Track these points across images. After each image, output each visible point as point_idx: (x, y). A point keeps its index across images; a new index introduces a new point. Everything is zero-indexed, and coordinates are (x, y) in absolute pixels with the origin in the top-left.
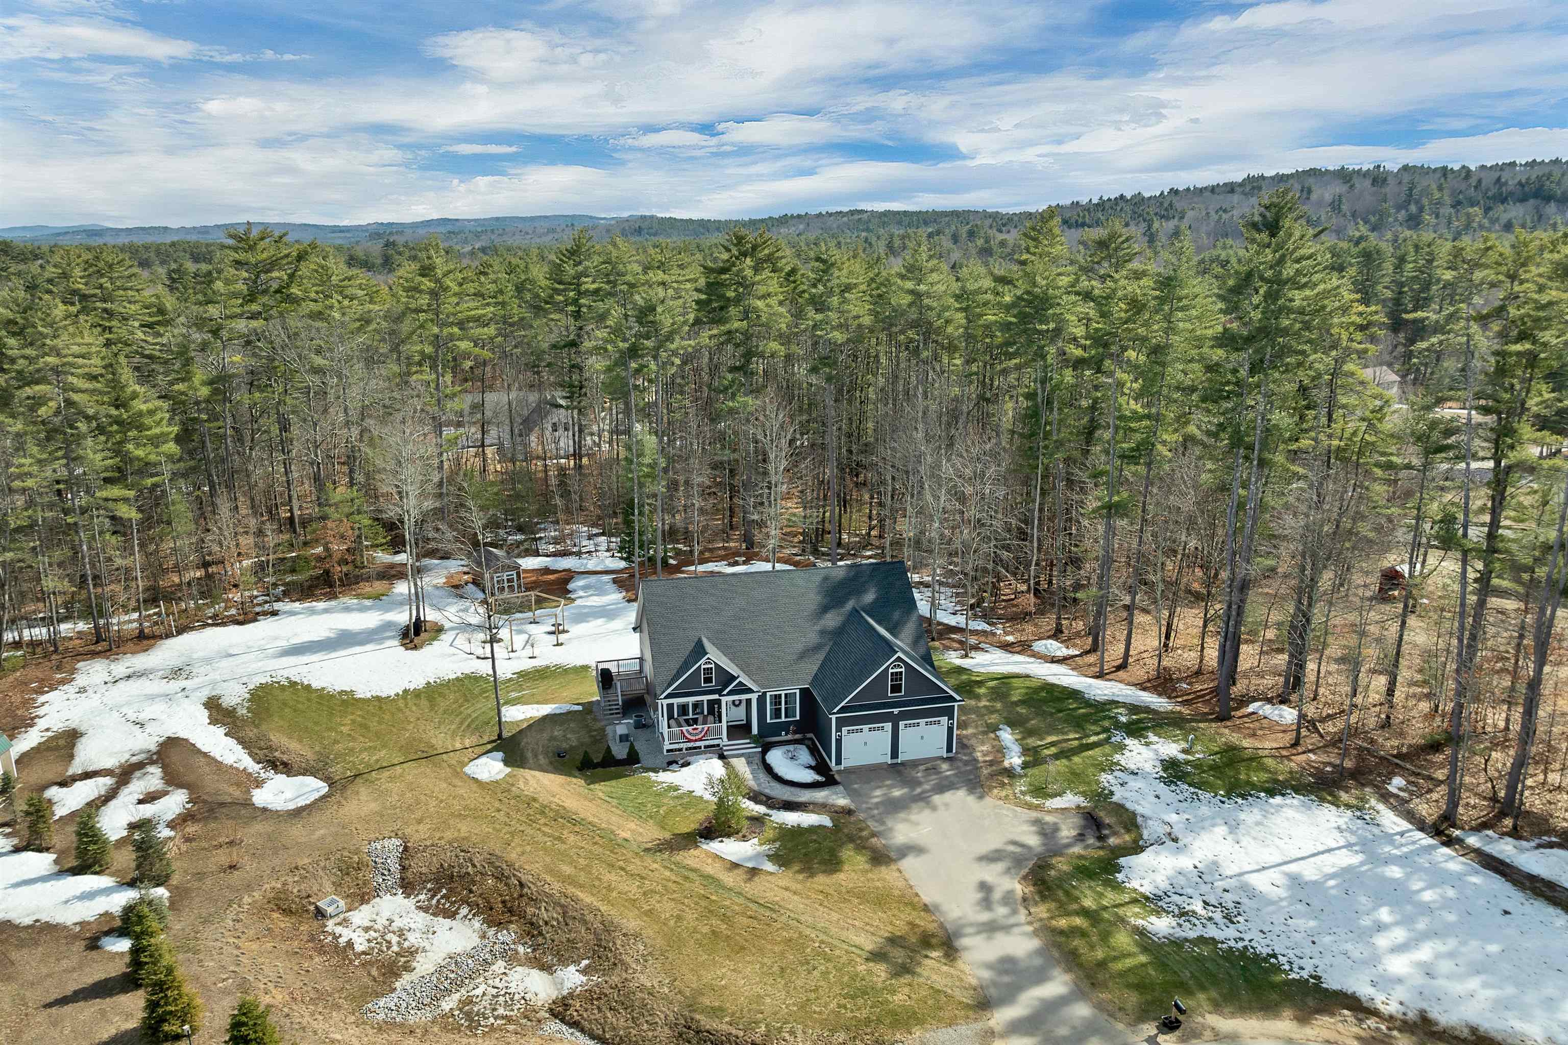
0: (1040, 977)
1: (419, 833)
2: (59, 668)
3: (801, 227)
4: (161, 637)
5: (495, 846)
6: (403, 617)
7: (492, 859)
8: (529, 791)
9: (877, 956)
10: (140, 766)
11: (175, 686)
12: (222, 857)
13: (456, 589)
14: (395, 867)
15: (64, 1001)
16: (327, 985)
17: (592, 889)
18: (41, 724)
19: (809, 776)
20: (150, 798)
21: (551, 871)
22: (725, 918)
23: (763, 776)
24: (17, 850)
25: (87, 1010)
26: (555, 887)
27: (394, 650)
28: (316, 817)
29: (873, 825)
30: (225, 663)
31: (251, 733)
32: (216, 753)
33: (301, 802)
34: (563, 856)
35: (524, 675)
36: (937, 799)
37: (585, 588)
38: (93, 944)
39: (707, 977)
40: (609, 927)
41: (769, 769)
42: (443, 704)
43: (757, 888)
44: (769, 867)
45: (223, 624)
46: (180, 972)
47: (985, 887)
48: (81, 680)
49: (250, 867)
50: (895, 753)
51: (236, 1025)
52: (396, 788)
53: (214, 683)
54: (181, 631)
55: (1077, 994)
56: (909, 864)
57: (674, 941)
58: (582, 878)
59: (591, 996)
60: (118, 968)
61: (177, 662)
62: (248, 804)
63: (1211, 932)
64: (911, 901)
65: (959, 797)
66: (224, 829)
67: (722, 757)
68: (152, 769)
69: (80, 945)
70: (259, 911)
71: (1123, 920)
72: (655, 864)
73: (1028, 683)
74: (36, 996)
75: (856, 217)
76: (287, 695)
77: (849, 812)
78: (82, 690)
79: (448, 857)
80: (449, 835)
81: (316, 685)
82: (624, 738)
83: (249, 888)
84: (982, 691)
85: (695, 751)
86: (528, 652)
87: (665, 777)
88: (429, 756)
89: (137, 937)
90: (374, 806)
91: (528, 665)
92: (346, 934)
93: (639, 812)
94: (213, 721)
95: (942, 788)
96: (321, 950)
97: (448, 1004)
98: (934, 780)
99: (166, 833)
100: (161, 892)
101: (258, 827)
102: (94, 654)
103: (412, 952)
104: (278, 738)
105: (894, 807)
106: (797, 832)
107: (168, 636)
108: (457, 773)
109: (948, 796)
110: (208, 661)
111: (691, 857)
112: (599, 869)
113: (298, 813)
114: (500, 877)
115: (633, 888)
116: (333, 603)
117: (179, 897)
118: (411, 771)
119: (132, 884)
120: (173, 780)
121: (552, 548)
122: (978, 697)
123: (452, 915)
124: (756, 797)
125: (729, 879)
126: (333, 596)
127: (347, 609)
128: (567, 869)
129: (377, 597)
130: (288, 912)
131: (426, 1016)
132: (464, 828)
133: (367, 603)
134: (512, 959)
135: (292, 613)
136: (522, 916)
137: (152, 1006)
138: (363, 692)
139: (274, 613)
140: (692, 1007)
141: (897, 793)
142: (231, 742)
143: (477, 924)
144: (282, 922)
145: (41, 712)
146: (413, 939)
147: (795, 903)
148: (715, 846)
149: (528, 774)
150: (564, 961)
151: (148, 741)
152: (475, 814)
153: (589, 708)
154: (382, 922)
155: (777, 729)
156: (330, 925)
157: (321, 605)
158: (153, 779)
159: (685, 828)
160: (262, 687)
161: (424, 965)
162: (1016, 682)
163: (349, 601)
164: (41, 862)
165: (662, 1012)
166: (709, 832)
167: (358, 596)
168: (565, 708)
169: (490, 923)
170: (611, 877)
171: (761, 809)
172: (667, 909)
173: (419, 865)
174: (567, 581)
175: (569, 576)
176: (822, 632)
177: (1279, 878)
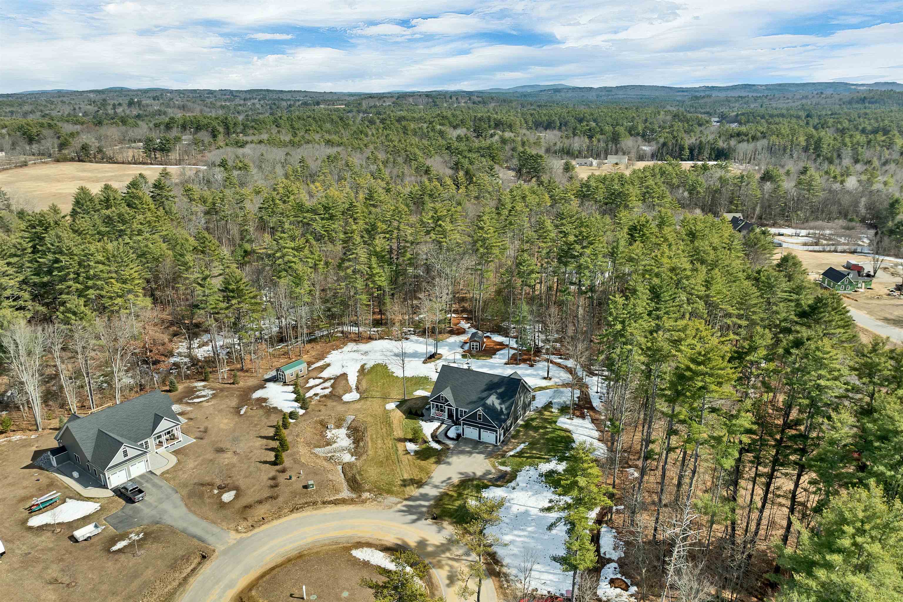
0: (428, 500)
1: (361, 417)
4: (374, 340)
5: (369, 425)
7: (366, 428)
8: (392, 415)
9: (404, 480)
10: (331, 379)
11: (362, 357)
12: (322, 408)
14: (350, 423)
15: (271, 426)
16: (314, 442)
17: (373, 443)
18: (326, 359)
19: (453, 436)
20: (323, 389)
21: (372, 436)
22: (388, 460)
23: (444, 432)
24: (292, 392)
25: (272, 430)
26: (369, 439)
27: (419, 362)
28: (349, 405)
29: (449, 454)
30: (379, 354)
31: (362, 378)
32: (350, 381)
33: (351, 400)
34: (378, 433)
36: (474, 455)
37: (502, 354)
39: (369, 468)
40: (367, 452)
41: (448, 431)
43: (405, 458)
44: (413, 454)
45: (392, 339)
47: (449, 479)
48: (345, 348)
49: (323, 412)
50: (480, 438)
52: (369, 404)
53: (370, 360)
55: (429, 506)
56: (441, 467)
57: (372, 459)
58: (375, 440)
59: (350, 464)
61: (369, 350)
62: (342, 397)
64: (428, 473)
65: (481, 457)
66: (330, 402)
67: (442, 423)
68: (333, 381)
69: (282, 417)
70: (316, 422)
71: (466, 498)
72: (391, 444)
74: (268, 423)
76: (380, 369)
77: (449, 449)
78: (342, 352)
79: (361, 425)
80: (365, 420)
81: (389, 368)
82: (427, 409)
83: (318, 416)
85: (437, 419)
87: (422, 423)
88: (385, 398)
90: (361, 407)
92: (328, 434)
93: (406, 430)
94: (358, 371)
95: (480, 453)
96: (321, 435)
97: (330, 455)
98: (483, 450)
99: (318, 398)
100: (304, 411)
101: (337, 404)
103: (335, 443)
104: (364, 381)
105: (461, 452)
106: (430, 448)
107: (376, 339)
108: (385, 405)
110: (375, 352)
111: (400, 444)
113: (348, 403)
114: (364, 433)
115: (380, 446)
117: (306, 413)
118: (377, 401)
120: (334, 385)
122: (536, 432)
123: (349, 438)
124: (434, 437)
125: (400, 452)
130: (321, 425)
131: (323, 455)
132: (369, 419)
134: (349, 451)
136: (359, 443)
139: (408, 339)
141: (468, 449)
142: (356, 379)
143: (351, 441)
144: (318, 426)
146: (338, 440)
147: (406, 462)
148: (408, 444)
149: (397, 411)
150: (355, 456)
151: (339, 373)
152: (375, 416)
154: (337, 434)
156: (328, 431)
158: (329, 383)
159: (408, 437)
160: (378, 364)
161: (334, 446)
164: (293, 397)
165: (354, 471)
166: (410, 441)
169: (353, 442)
171: (431, 440)
172: (381, 452)
173: (356, 425)
175: (506, 347)
177: (522, 509)
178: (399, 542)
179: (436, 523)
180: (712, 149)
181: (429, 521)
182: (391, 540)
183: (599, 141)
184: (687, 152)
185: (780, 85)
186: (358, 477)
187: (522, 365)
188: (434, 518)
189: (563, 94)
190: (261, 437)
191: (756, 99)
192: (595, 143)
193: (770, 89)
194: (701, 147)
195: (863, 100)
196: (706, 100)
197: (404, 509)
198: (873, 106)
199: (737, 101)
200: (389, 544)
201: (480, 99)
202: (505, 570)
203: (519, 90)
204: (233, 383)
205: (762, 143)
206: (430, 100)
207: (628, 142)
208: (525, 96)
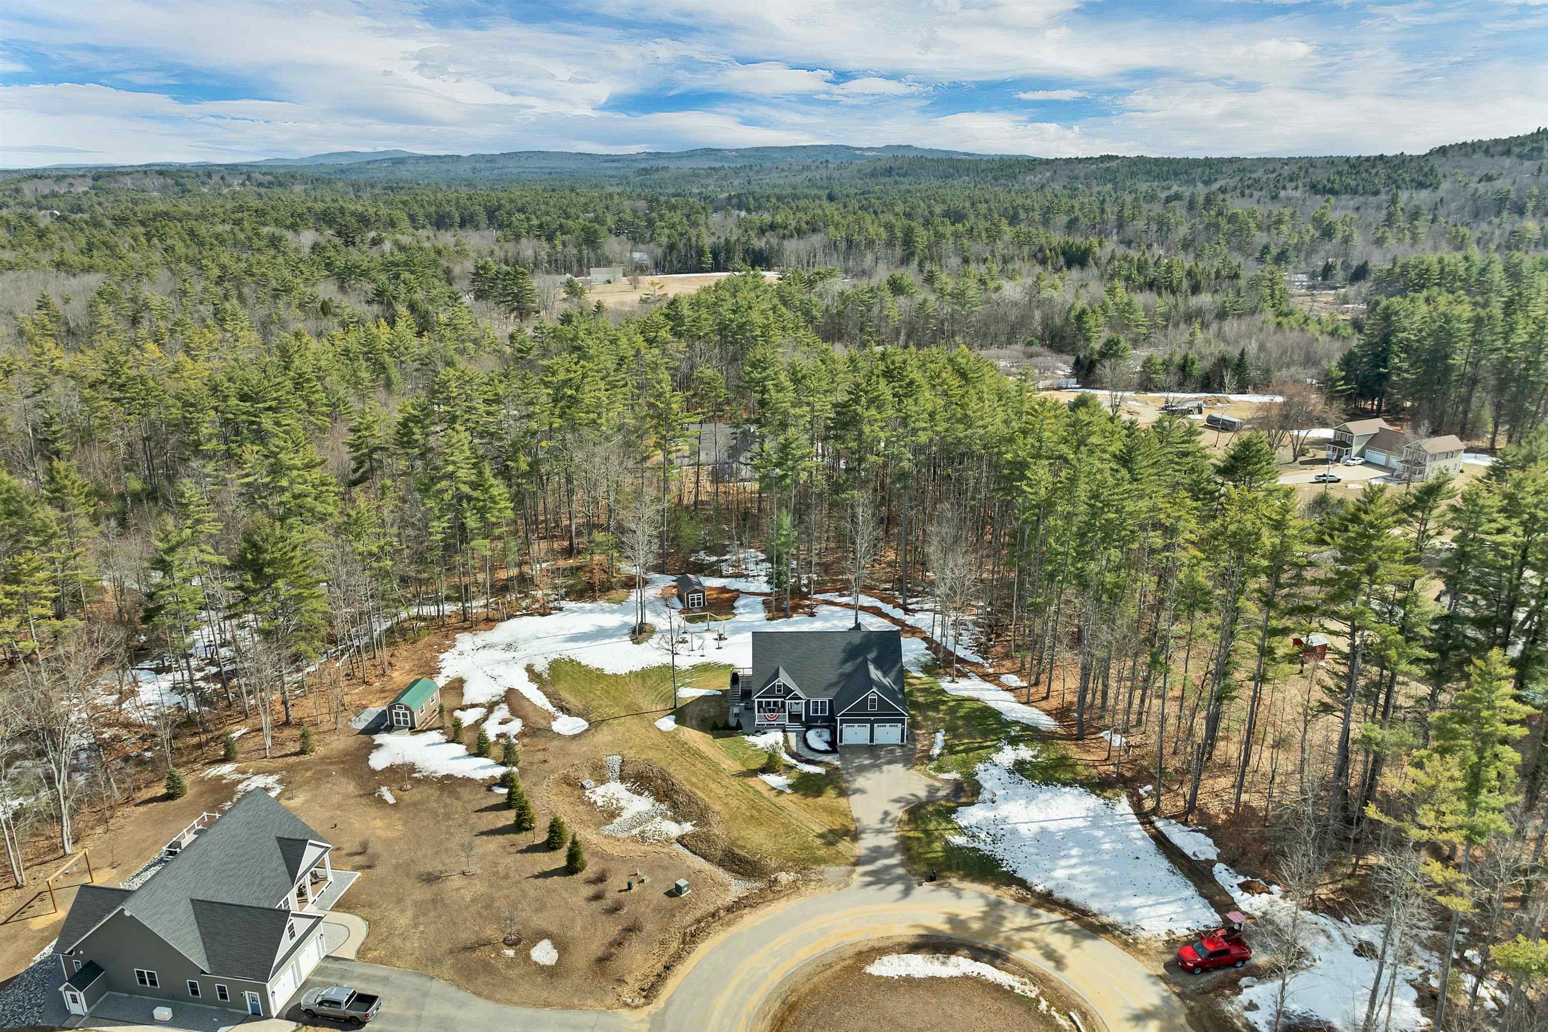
0: (890, 855)
1: (630, 754)
2: (447, 637)
3: (1048, 174)
4: (498, 621)
5: (663, 764)
6: (632, 620)
7: (661, 771)
8: (684, 739)
9: (821, 836)
10: (497, 703)
11: (509, 655)
12: (540, 756)
13: (665, 600)
14: (617, 769)
15: (482, 810)
16: (585, 818)
17: (703, 790)
18: (445, 672)
19: (824, 747)
20: (504, 722)
21: (687, 780)
22: (759, 811)
23: (801, 744)
24: (448, 742)
25: (491, 815)
26: (687, 787)
27: (625, 644)
28: (583, 741)
29: (846, 776)
30: (536, 643)
31: (550, 689)
32: (533, 700)
33: (576, 732)
34: (694, 773)
35: (695, 667)
36: (885, 767)
37: (745, 606)
38: (489, 789)
39: (743, 833)
40: (707, 808)
41: (805, 740)
42: (649, 683)
43: (782, 800)
44: (789, 791)
45: (531, 615)
46: (531, 803)
47: (886, 814)
48: (459, 646)
49: (553, 762)
50: (872, 740)
51: (552, 826)
52: (621, 729)
53: (530, 656)
54: (510, 617)
55: (902, 864)
56: (855, 799)
57: (733, 817)
58: (700, 785)
59: (693, 836)
60: (503, 800)
61: (509, 640)
62: (550, 730)
63: (982, 846)
64: (845, 814)
65: (898, 768)
66: (541, 743)
67: (784, 731)
68: (503, 705)
69: (484, 789)
70: (557, 783)
71: (942, 836)
72: (735, 784)
73: (975, 706)
74: (470, 807)
75: (1106, 165)
76: (568, 668)
77: (837, 769)
78: (461, 653)
79: (642, 768)
80: (644, 757)
81: (583, 663)
82: (737, 715)
83: (552, 772)
84: (943, 708)
85: (771, 727)
86: (700, 652)
87: (752, 739)
88: (638, 713)
89: (511, 788)
90: (610, 738)
91: (698, 661)
92: (594, 797)
93: (735, 757)
94: (531, 680)
95: (890, 762)
96: (583, 803)
97: (635, 832)
98: (889, 757)
99: (514, 741)
100: (515, 769)
101: (556, 743)
102: (464, 629)
103: (622, 809)
104: (565, 694)
105: (862, 769)
106: (808, 775)
107: (502, 620)
108: (651, 724)
109: (893, 767)
110: (526, 640)
111: (752, 781)
112: (709, 782)
113: (575, 737)
114: (664, 780)
115: (721, 792)
116: (595, 605)
117: (523, 771)
118: (630, 722)
119: (504, 764)
120: (515, 712)
121: (731, 571)
122: (938, 711)
123: (641, 794)
124: (793, 755)
125: (766, 794)
126: (594, 599)
127: (603, 611)
128: (694, 780)
129: (620, 602)
130: (569, 785)
131: (625, 835)
132: (651, 754)
133: (615, 607)
134: (664, 816)
135: (572, 611)
136: (671, 798)
137: (519, 816)
138: (607, 671)
139: (561, 609)
140: (733, 843)
141: (867, 762)
142: (541, 694)
143: (651, 799)
144: (567, 789)
145: (442, 665)
146: (623, 803)
147: (792, 807)
148: (766, 777)
149: (686, 729)
150: (686, 821)
151: (499, 690)
152: (656, 747)
153: (725, 693)
154: (609, 794)
155: (816, 719)
156: (587, 793)
157: (588, 606)
158: (503, 712)
159: (753, 767)
160: (555, 661)
161: (626, 815)
162: (968, 704)
163: (602, 603)
164: (460, 750)
165: (721, 845)
166: (764, 770)
167: (609, 600)
168: (713, 692)
169: (657, 800)
170: (713, 786)
171: (794, 762)
172: (734, 803)
173: (629, 770)
174: (735, 599)
175: (738, 593)
176: (841, 675)
177: (1035, 828)
178: (922, 932)
179: (941, 885)
180: (746, 251)
181: (927, 886)
182: (906, 932)
183: (564, 244)
184: (708, 258)
185: (757, 149)
186: (737, 851)
187: (796, 618)
188: (931, 879)
189: (411, 167)
190: (482, 833)
191: (737, 171)
192: (560, 248)
193: (743, 156)
194: (728, 248)
195: (889, 172)
196: (661, 174)
197: (868, 879)
198: (906, 180)
199: (709, 175)
200: (911, 940)
201: (269, 178)
202: (1105, 919)
203: (326, 161)
204: (302, 752)
205: (816, 240)
206: (170, 181)
207: (613, 245)
208: (342, 171)
